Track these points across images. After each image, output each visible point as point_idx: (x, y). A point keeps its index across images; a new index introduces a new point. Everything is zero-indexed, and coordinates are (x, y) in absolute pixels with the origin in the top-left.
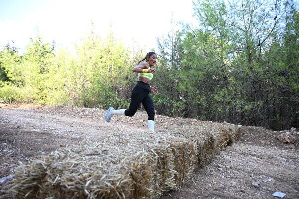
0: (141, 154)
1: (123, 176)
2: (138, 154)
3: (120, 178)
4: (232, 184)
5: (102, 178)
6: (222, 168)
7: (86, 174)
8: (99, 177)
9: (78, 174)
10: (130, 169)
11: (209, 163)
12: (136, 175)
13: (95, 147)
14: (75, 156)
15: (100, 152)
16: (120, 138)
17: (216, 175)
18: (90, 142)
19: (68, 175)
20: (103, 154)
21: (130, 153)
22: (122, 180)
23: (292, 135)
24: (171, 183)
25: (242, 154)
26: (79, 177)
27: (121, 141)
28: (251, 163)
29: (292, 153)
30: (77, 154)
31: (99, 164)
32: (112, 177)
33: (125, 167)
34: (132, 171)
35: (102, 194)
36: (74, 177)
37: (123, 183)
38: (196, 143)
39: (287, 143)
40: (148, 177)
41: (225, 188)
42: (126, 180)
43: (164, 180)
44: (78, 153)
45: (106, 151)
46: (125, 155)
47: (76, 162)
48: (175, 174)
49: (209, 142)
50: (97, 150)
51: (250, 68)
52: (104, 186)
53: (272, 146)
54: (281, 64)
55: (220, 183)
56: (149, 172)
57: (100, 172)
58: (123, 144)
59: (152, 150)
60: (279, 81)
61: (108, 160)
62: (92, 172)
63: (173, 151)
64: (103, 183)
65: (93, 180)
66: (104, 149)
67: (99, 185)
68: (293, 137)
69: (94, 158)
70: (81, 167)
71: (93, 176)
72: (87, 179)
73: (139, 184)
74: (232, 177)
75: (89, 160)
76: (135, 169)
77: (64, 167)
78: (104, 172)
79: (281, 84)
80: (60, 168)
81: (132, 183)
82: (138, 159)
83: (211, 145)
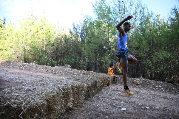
0: (54, 90)
1: (42, 101)
4: (103, 105)
7: (23, 100)
8: (30, 101)
9: (19, 100)
12: (50, 100)
13: (29, 87)
14: (17, 91)
15: (32, 90)
16: (44, 82)
17: (96, 101)
18: (26, 84)
19: (13, 101)
21: (48, 90)
22: (41, 103)
24: (71, 105)
25: (113, 90)
26: (19, 102)
27: (44, 84)
28: (116, 95)
31: (30, 95)
32: (36, 101)
34: (48, 98)
35: (31, 109)
38: (86, 85)
39: (138, 84)
40: (56, 101)
41: (99, 107)
43: (67, 104)
44: (19, 90)
46: (45, 91)
48: (73, 101)
50: (30, 89)
56: (57, 99)
57: (31, 99)
59: (60, 88)
61: (35, 93)
62: (26, 99)
64: (32, 104)
65: (27, 103)
67: (29, 105)
68: (141, 82)
69: (28, 93)
70: (20, 97)
71: (27, 101)
72: (23, 102)
73: (51, 105)
74: (104, 102)
75: (25, 93)
77: (11, 97)
78: (33, 99)
80: (8, 98)
81: (47, 104)
82: (52, 92)
83: (95, 85)
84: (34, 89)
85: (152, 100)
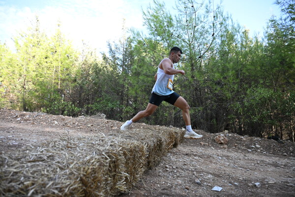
0: (92, 158)
1: (72, 182)
2: (88, 158)
3: (69, 185)
4: (178, 183)
5: (48, 186)
6: (169, 168)
7: (28, 182)
8: (44, 185)
9: (18, 183)
10: (80, 174)
11: (157, 165)
12: (86, 180)
13: (39, 153)
14: (14, 163)
15: (46, 158)
16: (68, 143)
17: (164, 176)
18: (33, 147)
19: (6, 186)
20: (49, 160)
21: (80, 158)
22: (72, 186)
23: (225, 136)
24: (122, 186)
25: (186, 154)
26: (20, 186)
27: (69, 145)
28: (193, 163)
29: (225, 153)
30: (16, 162)
31: (44, 171)
32: (59, 183)
33: (75, 172)
34: (82, 176)
36: (13, 187)
37: (72, 189)
38: (146, 145)
39: (221, 144)
40: (99, 181)
41: (172, 187)
42: (76, 186)
43: (115, 184)
44: (18, 160)
45: (53, 156)
46: (74, 160)
47: (15, 170)
48: (126, 177)
49: (158, 144)
50: (42, 156)
51: (193, 77)
52: (50, 194)
53: (210, 147)
54: (217, 75)
55: (167, 183)
56: (100, 176)
57: (46, 179)
58: (71, 148)
59: (103, 153)
60: (216, 89)
61: (54, 166)
62: (36, 180)
63: (125, 154)
64: (49, 191)
65: (37, 189)
66: (50, 154)
67: (44, 193)
68: (226, 139)
69: (38, 165)
70: (22, 175)
71: (38, 184)
72: (30, 188)
73: (90, 189)
74: (178, 177)
75: (32, 167)
76: (85, 174)
78: (50, 179)
79: (217, 92)
81: (82, 188)
82: (88, 163)
83: (160, 147)
84: (51, 157)
85: (256, 169)
